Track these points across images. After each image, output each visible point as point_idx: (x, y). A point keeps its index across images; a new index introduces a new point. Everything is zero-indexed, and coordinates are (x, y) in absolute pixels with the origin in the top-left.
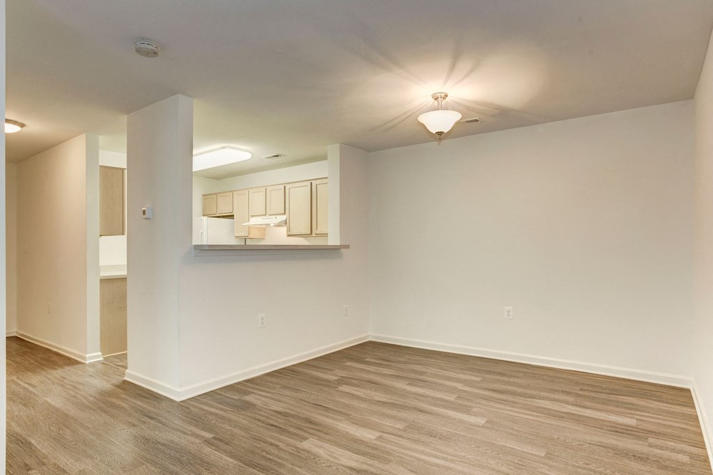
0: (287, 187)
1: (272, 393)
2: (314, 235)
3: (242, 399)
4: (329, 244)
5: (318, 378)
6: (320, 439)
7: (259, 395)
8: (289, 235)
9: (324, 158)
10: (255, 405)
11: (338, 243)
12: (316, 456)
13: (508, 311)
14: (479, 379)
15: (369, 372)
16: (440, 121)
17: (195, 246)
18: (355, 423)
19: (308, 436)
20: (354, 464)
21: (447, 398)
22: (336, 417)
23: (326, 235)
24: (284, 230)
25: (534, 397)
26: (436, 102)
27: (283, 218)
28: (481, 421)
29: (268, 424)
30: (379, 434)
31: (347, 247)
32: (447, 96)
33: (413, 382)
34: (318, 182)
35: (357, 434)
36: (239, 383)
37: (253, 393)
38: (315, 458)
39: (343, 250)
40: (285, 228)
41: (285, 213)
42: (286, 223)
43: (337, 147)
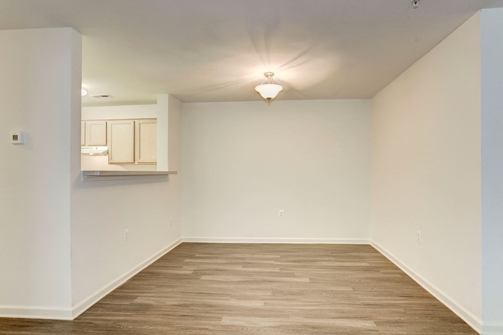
0: (109, 123)
1: (153, 293)
2: (136, 163)
3: (133, 303)
4: (158, 171)
5: (177, 275)
6: (231, 315)
7: (145, 296)
8: (111, 163)
9: (155, 102)
10: (151, 305)
11: (167, 170)
12: (243, 327)
13: (281, 213)
14: (279, 257)
15: (209, 263)
16: (269, 91)
17: (84, 171)
18: (240, 298)
19: (221, 316)
20: (271, 324)
21: (275, 271)
22: (224, 298)
23: (155, 163)
24: (105, 158)
25: (315, 261)
26: (266, 78)
27: (105, 148)
28: (307, 280)
29: (180, 316)
30: (263, 301)
31: (176, 173)
32: (273, 75)
33: (245, 265)
34: (141, 121)
35: (250, 305)
36: (114, 291)
37: (139, 296)
38: (242, 329)
39: (170, 176)
40: (107, 157)
41: (106, 145)
42: (107, 153)
43: (166, 96)
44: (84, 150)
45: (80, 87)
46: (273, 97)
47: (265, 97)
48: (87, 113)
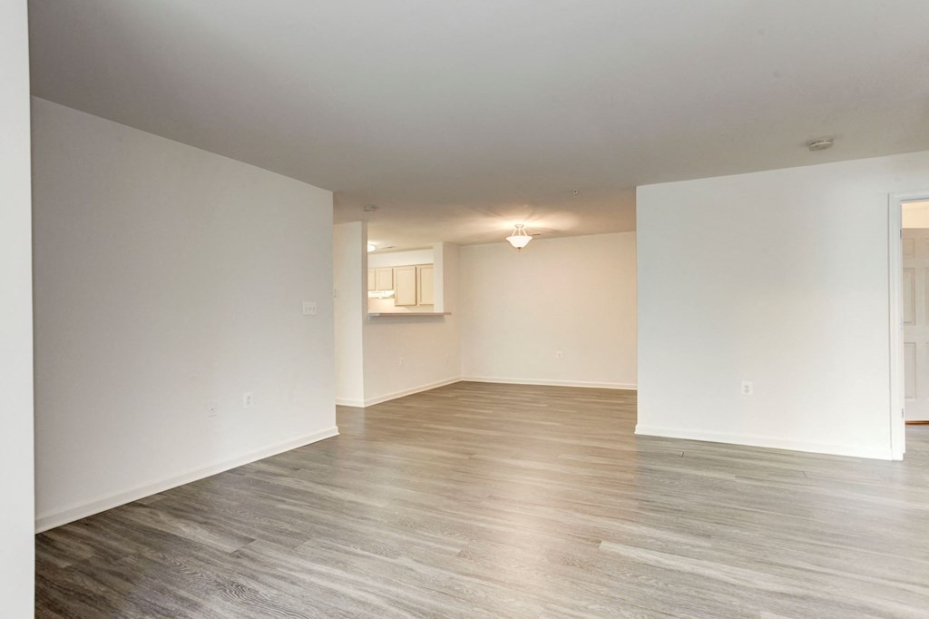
0: (395, 270)
2: (418, 305)
4: (435, 312)
8: (397, 306)
9: (431, 248)
11: (442, 312)
16: (519, 241)
23: (433, 305)
24: (392, 302)
26: (516, 230)
27: (392, 292)
31: (450, 314)
34: (422, 267)
39: (445, 316)
40: (393, 300)
41: (393, 289)
42: (393, 296)
43: (441, 244)
44: (370, 294)
45: (367, 244)
46: (522, 246)
47: (516, 246)
48: (373, 263)
